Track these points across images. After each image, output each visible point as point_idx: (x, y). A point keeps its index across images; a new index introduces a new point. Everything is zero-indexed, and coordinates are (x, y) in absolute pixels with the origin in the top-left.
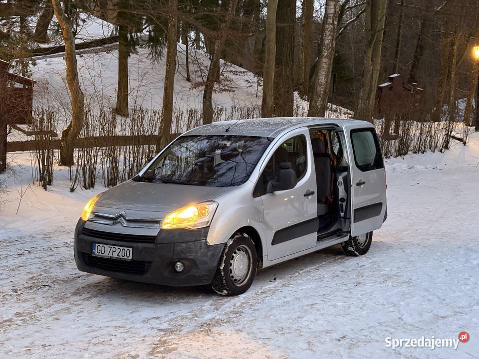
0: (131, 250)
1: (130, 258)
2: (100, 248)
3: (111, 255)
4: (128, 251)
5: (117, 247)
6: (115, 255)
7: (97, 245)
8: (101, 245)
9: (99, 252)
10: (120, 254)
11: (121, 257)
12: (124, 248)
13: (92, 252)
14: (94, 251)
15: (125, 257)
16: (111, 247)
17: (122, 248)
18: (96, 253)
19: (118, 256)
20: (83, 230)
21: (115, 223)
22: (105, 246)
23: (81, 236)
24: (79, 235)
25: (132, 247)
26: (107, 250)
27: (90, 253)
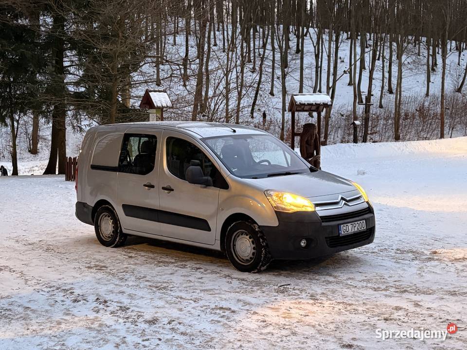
0: (364, 221)
1: (365, 228)
2: (344, 228)
3: (353, 230)
4: (363, 223)
5: (356, 223)
7: (342, 226)
8: (345, 225)
9: (344, 231)
10: (359, 227)
11: (360, 229)
12: (361, 222)
13: (339, 234)
14: (340, 232)
15: (362, 229)
16: (352, 224)
17: (359, 222)
18: (343, 233)
19: (358, 229)
20: (320, 218)
21: (342, 206)
22: (348, 224)
23: (323, 224)
24: (321, 224)
25: (365, 219)
26: (349, 227)
27: (337, 234)
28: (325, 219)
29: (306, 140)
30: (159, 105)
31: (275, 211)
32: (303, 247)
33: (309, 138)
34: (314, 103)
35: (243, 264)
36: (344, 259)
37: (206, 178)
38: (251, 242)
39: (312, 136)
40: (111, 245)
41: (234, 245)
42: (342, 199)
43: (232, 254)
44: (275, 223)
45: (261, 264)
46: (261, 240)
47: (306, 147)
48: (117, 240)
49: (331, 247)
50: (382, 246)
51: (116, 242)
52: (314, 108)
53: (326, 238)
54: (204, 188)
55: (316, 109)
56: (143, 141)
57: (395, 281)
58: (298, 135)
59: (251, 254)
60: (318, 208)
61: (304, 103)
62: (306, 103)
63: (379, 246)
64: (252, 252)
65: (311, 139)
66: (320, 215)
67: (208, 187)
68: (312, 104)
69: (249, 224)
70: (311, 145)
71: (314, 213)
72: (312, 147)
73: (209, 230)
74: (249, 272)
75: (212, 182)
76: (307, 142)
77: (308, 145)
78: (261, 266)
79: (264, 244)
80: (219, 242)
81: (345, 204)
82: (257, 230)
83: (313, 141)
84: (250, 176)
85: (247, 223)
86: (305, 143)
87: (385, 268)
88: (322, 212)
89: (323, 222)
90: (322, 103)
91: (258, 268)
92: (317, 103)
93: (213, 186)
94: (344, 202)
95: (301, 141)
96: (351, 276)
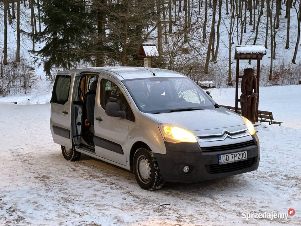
0: (246, 152)
1: (247, 158)
2: (225, 158)
3: (233, 160)
4: (245, 153)
5: (237, 153)
6: (237, 159)
7: (222, 156)
8: (225, 155)
9: (224, 160)
10: (240, 157)
11: (241, 159)
12: (242, 152)
13: (219, 162)
14: (220, 161)
15: (243, 158)
16: (233, 154)
17: (240, 153)
18: (222, 162)
19: (238, 159)
20: (201, 149)
21: (224, 138)
22: (228, 155)
23: (203, 154)
24: (201, 154)
25: (247, 150)
26: (230, 157)
27: (217, 163)
28: (207, 149)
29: (246, 81)
30: (149, 55)
31: (164, 141)
32: (186, 173)
33: (248, 80)
34: (251, 52)
35: (144, 182)
36: (233, 183)
37: (121, 112)
38: (149, 165)
39: (250, 78)
40: (69, 160)
41: (139, 167)
42: (226, 132)
43: (137, 174)
44: (164, 151)
45: (155, 184)
46: (155, 165)
47: (246, 87)
48: (73, 156)
49: (211, 173)
50: (274, 172)
51: (72, 157)
52: (254, 56)
53: (205, 166)
54: (121, 119)
55: (256, 57)
56: (92, 81)
57: (262, 207)
58: (241, 77)
59: (149, 175)
60: (201, 140)
61: (243, 52)
62: (245, 53)
63: (271, 172)
64: (149, 174)
65: (250, 80)
66: (201, 147)
67: (123, 119)
68: (244, 53)
69: (147, 151)
70: (249, 85)
71: (196, 144)
72: (251, 87)
73: (123, 153)
74: (147, 190)
75: (125, 116)
76: (246, 83)
77: (247, 84)
78: (156, 185)
79: (157, 168)
80: (129, 163)
81: (228, 137)
82: (152, 156)
83: (251, 82)
84: (154, 111)
85: (146, 150)
86: (245, 83)
87: (263, 193)
88: (204, 143)
89: (203, 152)
90: (258, 53)
91: (153, 187)
92: (254, 52)
93: (126, 119)
94: (227, 135)
95: (242, 82)
96: (228, 199)
